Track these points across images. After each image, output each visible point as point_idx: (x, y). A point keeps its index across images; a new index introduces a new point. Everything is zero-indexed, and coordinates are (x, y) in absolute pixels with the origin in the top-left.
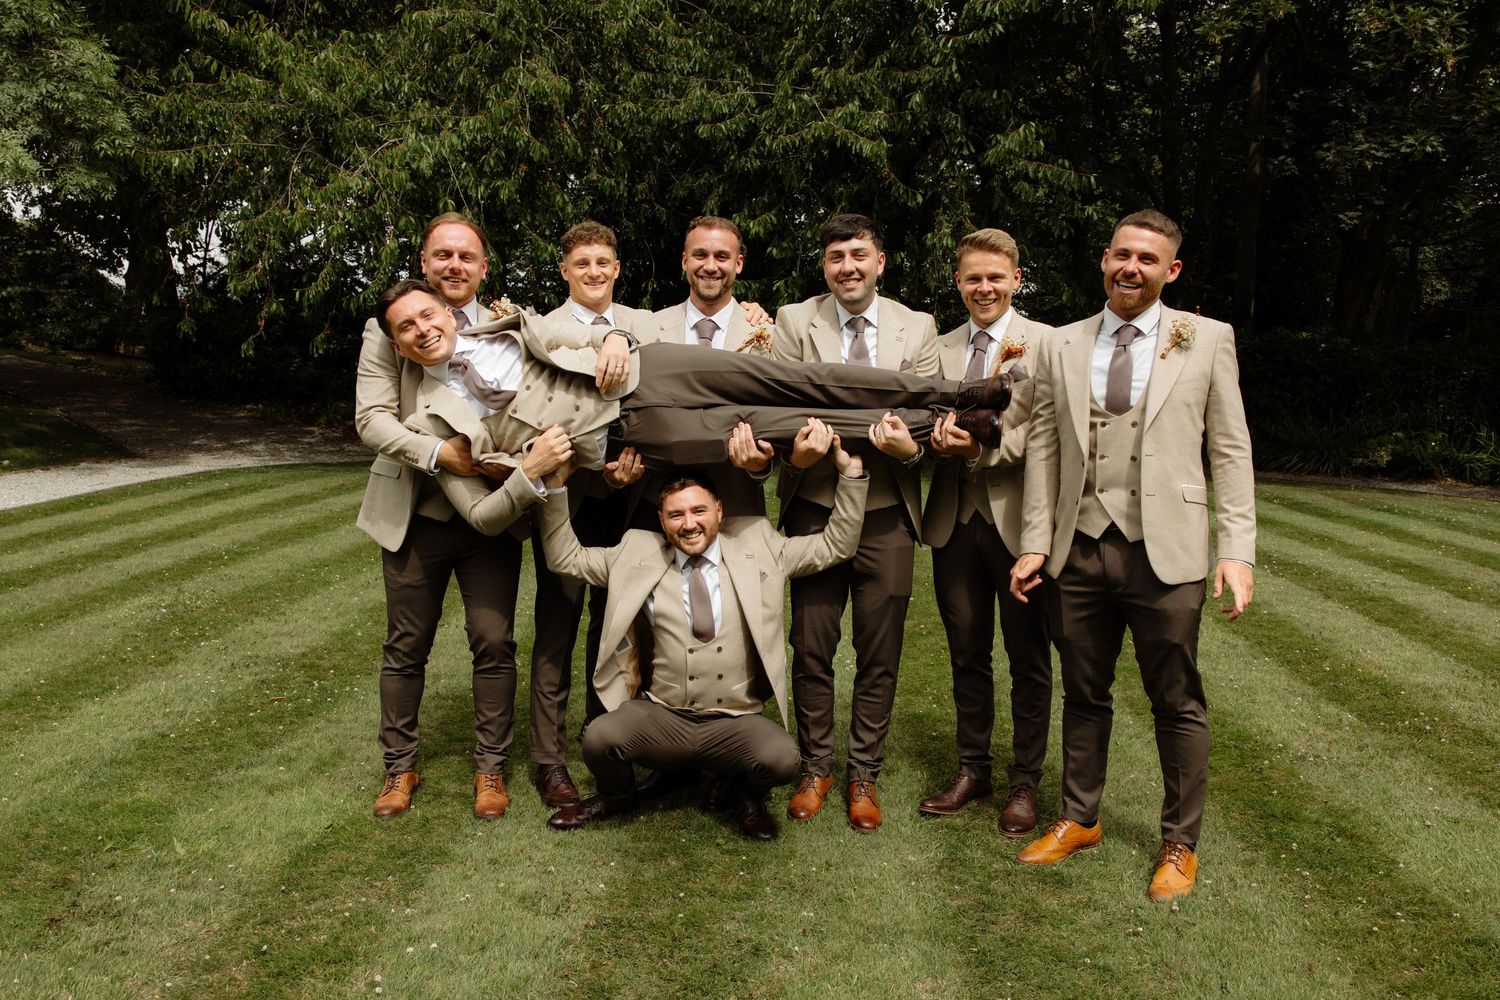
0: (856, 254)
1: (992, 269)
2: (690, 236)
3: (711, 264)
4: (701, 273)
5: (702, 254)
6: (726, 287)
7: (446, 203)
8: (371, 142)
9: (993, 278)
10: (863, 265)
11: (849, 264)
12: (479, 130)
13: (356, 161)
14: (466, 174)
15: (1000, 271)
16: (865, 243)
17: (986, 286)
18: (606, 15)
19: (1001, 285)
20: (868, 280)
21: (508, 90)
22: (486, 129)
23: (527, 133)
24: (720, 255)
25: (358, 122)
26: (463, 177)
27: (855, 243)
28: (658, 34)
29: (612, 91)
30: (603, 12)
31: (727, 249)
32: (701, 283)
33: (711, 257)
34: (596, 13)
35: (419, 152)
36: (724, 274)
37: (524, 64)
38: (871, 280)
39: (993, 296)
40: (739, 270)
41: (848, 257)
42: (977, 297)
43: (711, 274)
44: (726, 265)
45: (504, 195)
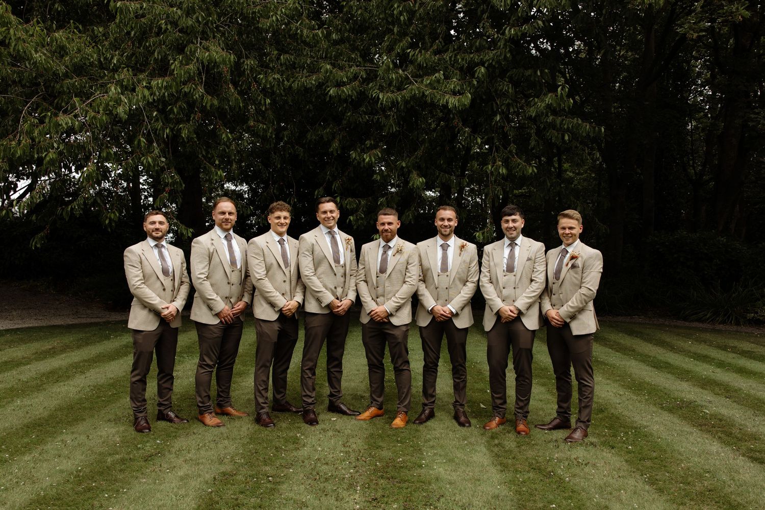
0: (514, 221)
1: (570, 225)
2: (438, 213)
3: (446, 223)
4: (443, 226)
5: (443, 219)
6: (451, 231)
7: (140, 140)
8: (84, 95)
9: (571, 228)
10: (516, 225)
11: (511, 225)
12: (166, 88)
13: (72, 108)
14: (157, 120)
15: (573, 226)
16: (517, 217)
17: (567, 231)
18: (261, 14)
19: (573, 231)
20: (517, 230)
21: (188, 61)
22: (171, 87)
23: (201, 90)
24: (449, 220)
25: (76, 81)
26: (154, 122)
27: (513, 217)
28: (297, 29)
29: (264, 66)
30: (259, 12)
31: (451, 217)
32: (443, 230)
33: (446, 221)
34: (254, 13)
35: (118, 102)
36: (450, 226)
37: (201, 43)
38: (519, 230)
39: (570, 235)
40: (456, 225)
41: (510, 222)
42: (564, 235)
43: (446, 226)
44: (452, 223)
45: (185, 133)
